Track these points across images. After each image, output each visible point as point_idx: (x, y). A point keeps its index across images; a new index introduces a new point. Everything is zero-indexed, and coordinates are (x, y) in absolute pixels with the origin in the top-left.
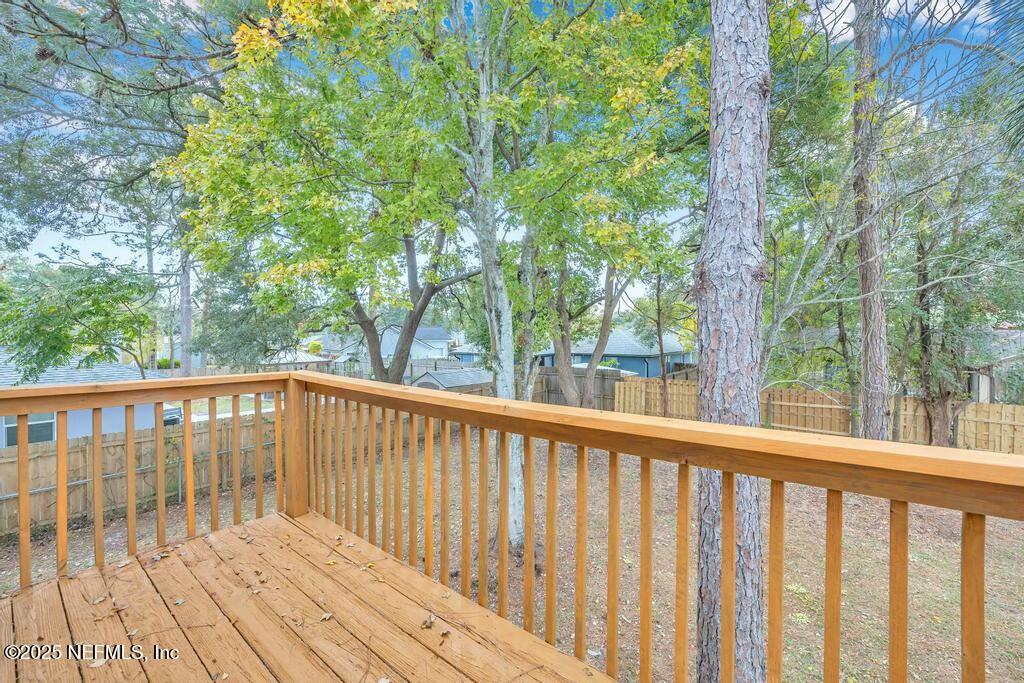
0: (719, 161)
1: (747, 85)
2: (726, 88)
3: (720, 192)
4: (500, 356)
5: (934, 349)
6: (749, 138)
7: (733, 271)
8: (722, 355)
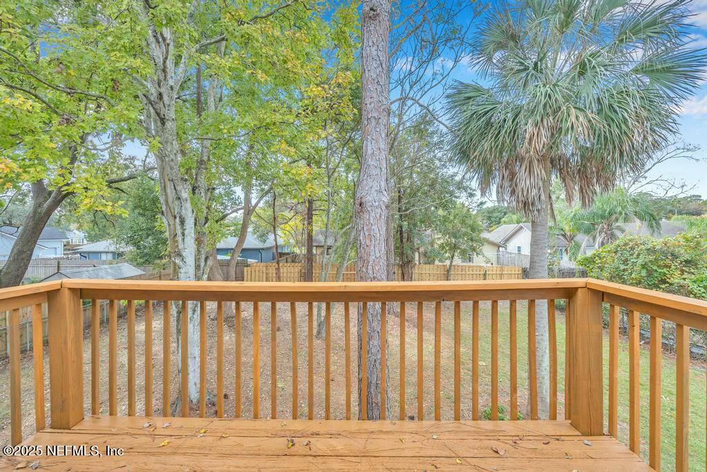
0: (369, 144)
1: (383, 107)
2: (373, 105)
3: (370, 160)
4: (184, 254)
5: (405, 240)
6: (383, 135)
7: (377, 204)
8: (372, 248)
